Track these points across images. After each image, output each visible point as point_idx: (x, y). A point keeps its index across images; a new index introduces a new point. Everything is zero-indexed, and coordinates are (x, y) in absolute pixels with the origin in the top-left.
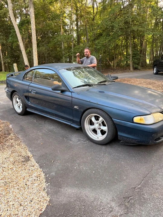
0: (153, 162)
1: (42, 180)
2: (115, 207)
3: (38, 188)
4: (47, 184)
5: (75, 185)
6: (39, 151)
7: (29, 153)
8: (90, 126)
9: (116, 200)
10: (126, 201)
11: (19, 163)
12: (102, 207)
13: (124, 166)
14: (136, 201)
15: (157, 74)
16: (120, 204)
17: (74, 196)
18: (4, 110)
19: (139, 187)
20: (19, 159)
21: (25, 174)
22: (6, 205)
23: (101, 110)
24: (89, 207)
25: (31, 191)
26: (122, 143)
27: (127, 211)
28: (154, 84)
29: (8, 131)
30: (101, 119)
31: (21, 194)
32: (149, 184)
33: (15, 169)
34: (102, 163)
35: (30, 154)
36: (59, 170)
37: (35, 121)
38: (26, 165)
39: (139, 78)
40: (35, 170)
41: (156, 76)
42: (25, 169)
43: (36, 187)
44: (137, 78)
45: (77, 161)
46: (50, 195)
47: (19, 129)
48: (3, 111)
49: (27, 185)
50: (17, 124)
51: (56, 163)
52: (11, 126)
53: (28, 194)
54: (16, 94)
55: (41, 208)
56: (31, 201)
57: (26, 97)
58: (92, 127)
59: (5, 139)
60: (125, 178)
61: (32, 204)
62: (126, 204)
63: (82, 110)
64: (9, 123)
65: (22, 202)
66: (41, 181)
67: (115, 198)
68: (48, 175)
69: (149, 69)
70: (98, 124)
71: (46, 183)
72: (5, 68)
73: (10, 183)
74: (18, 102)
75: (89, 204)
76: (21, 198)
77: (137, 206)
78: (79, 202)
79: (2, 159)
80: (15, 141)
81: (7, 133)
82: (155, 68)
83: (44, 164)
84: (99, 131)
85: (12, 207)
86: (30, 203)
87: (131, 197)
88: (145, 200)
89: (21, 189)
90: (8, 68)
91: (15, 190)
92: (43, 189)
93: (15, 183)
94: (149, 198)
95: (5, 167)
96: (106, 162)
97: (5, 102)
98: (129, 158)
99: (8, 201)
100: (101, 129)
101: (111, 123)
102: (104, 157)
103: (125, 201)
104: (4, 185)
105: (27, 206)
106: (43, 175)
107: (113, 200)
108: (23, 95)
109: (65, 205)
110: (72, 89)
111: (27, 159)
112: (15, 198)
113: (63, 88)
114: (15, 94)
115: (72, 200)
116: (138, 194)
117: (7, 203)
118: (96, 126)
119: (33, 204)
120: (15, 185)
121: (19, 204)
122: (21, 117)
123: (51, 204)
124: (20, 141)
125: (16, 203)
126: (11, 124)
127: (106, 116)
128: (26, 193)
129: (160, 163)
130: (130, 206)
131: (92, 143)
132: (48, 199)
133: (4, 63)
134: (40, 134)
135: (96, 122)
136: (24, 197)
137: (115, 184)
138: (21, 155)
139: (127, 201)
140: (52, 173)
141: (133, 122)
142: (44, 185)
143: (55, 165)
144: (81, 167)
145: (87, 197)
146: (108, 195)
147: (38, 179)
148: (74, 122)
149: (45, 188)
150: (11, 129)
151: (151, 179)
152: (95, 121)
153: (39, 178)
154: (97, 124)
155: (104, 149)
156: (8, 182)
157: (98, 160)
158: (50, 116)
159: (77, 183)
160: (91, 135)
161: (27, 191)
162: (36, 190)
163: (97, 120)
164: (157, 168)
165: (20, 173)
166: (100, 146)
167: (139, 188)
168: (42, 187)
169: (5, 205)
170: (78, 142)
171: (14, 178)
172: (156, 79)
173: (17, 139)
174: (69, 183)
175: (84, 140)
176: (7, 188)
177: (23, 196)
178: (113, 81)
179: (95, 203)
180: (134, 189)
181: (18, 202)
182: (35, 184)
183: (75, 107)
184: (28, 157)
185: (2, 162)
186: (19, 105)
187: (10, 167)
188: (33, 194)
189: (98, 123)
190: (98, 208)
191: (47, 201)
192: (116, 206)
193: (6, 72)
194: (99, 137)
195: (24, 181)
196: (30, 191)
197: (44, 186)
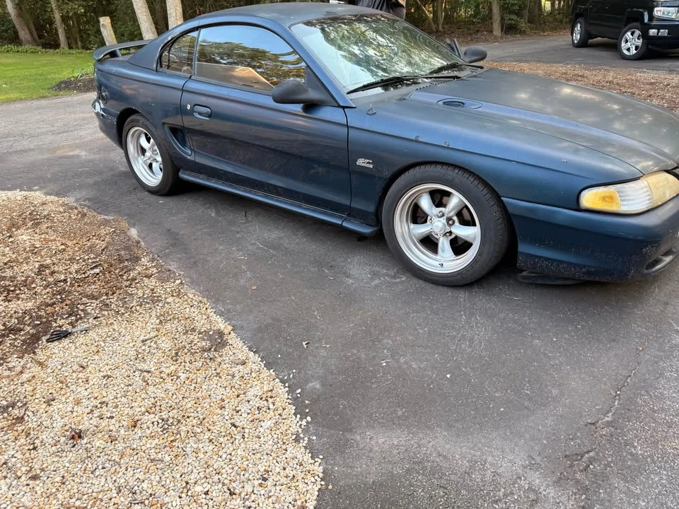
0: (638, 338)
1: (284, 409)
2: (542, 488)
3: (275, 436)
4: (301, 419)
5: (396, 421)
6: (251, 311)
7: (220, 320)
8: (412, 226)
9: (543, 466)
10: (576, 468)
11: (192, 353)
12: (503, 490)
13: (545, 355)
14: (608, 465)
15: (583, 44)
16: (560, 478)
17: (402, 456)
18: (98, 178)
19: (607, 419)
20: (192, 342)
21: (222, 390)
22: (183, 495)
23: (460, 168)
24: (458, 492)
25: (257, 446)
26: (525, 278)
27: (585, 498)
28: (580, 78)
29: (127, 248)
30: (456, 200)
31: (224, 456)
32: (639, 411)
33: (183, 376)
34: (470, 346)
35: (221, 324)
36: (332, 373)
37: (213, 215)
38: (219, 360)
39: (526, 61)
40: (253, 375)
41: (584, 51)
42: (218, 374)
43: (268, 431)
44: (520, 61)
45: (385, 341)
46: (321, 457)
47: (165, 242)
48: (96, 183)
49: (235, 427)
50: (152, 224)
51: (317, 348)
52: (133, 232)
53: (249, 458)
54: (138, 121)
55: (303, 500)
56: (265, 479)
57: (175, 131)
58: (422, 230)
59: (124, 277)
60: (555, 392)
61: (269, 488)
62: (578, 476)
63: (387, 174)
64: (124, 224)
65: (234, 485)
66: (280, 412)
67: (538, 459)
68: (299, 391)
69: (554, 29)
70: (443, 220)
71: (299, 416)
72: (68, 38)
73: (179, 421)
74: (143, 151)
75: (458, 482)
76: (227, 469)
77: (616, 482)
78: (423, 474)
79: (131, 345)
80: (162, 280)
81: (128, 257)
82: (579, 25)
83: (278, 353)
84: (444, 244)
85: (203, 501)
86: (260, 485)
87: (588, 452)
88: (637, 461)
89: (222, 440)
90: (78, 36)
91: (201, 446)
92: (294, 437)
93: (195, 421)
94: (651, 456)
95: (148, 372)
96: (480, 342)
97: (94, 153)
98: (556, 326)
99: (187, 483)
100: (453, 236)
101: (495, 212)
102: (472, 327)
103: (571, 466)
104: (159, 430)
105: (253, 497)
106: (282, 391)
107: (533, 466)
108: (164, 123)
109: (378, 486)
110: (345, 94)
111: (218, 341)
112: (207, 471)
113: (313, 95)
114: (132, 121)
115: (398, 470)
116: (609, 442)
117: (185, 490)
118: (436, 225)
119: (273, 490)
120: (199, 430)
121: (226, 490)
122: (162, 201)
123: (330, 487)
124: (178, 282)
125: (216, 487)
126: (134, 225)
127: (480, 190)
128: (239, 452)
129: (661, 340)
130: (593, 482)
131: (421, 282)
132: (319, 470)
133: (62, 17)
134: (240, 256)
135: (436, 211)
136: (236, 468)
137: (526, 412)
138: (193, 330)
139: (581, 468)
140: (310, 385)
141: (579, 209)
142: (294, 424)
143: (315, 357)
144: (402, 360)
145: (445, 457)
146: (513, 451)
147: (271, 406)
148: (352, 213)
149: (298, 435)
150: (138, 242)
151: (643, 392)
152: (431, 208)
153: (270, 400)
154: (441, 219)
155: (465, 301)
156: (171, 420)
157: (454, 337)
158: (266, 197)
159: (400, 413)
160: (417, 256)
161: (243, 445)
162: (270, 443)
163: (437, 206)
164: (654, 356)
165: (204, 387)
166: (449, 293)
167: (609, 424)
168: (286, 430)
169: (180, 497)
170: (372, 279)
171: (190, 405)
172: (585, 64)
173: (165, 275)
174: (376, 412)
175: (391, 273)
176: (173, 438)
177: (233, 462)
178: (478, 67)
179: (476, 476)
180: (593, 427)
181: (220, 485)
182: (263, 424)
183: (361, 162)
184: (221, 334)
185: (133, 353)
186: (149, 162)
187: (168, 371)
188: (265, 457)
189: (443, 215)
190: (488, 494)
191: (316, 477)
192: (548, 486)
193: (74, 51)
194: (446, 262)
195: (226, 413)
196: (251, 445)
197: (295, 428)
